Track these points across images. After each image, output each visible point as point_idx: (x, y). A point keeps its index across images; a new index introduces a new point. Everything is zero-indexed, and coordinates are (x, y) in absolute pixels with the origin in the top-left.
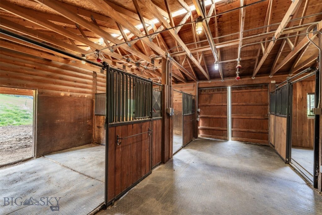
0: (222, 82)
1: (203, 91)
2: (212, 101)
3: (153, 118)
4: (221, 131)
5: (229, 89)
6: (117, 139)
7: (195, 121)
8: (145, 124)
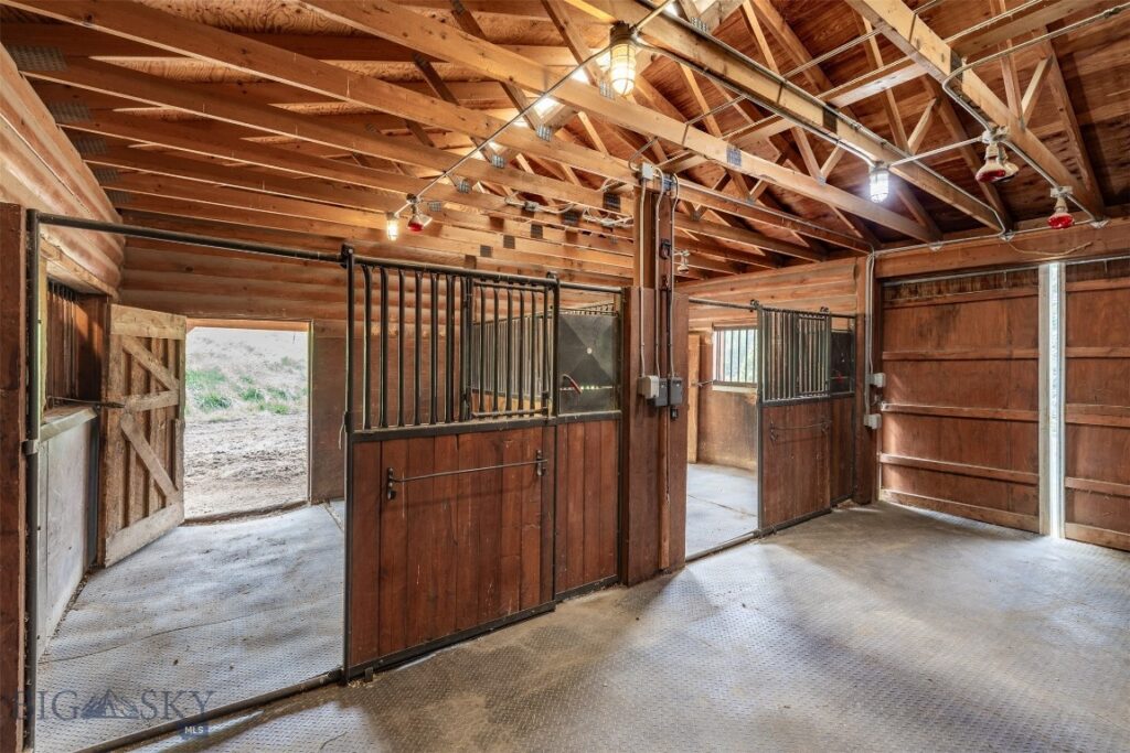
0: (1004, 244)
1: (905, 292)
2: (953, 336)
3: (560, 415)
4: (1003, 485)
5: (1052, 274)
6: (389, 480)
7: (858, 426)
8: (517, 435)
